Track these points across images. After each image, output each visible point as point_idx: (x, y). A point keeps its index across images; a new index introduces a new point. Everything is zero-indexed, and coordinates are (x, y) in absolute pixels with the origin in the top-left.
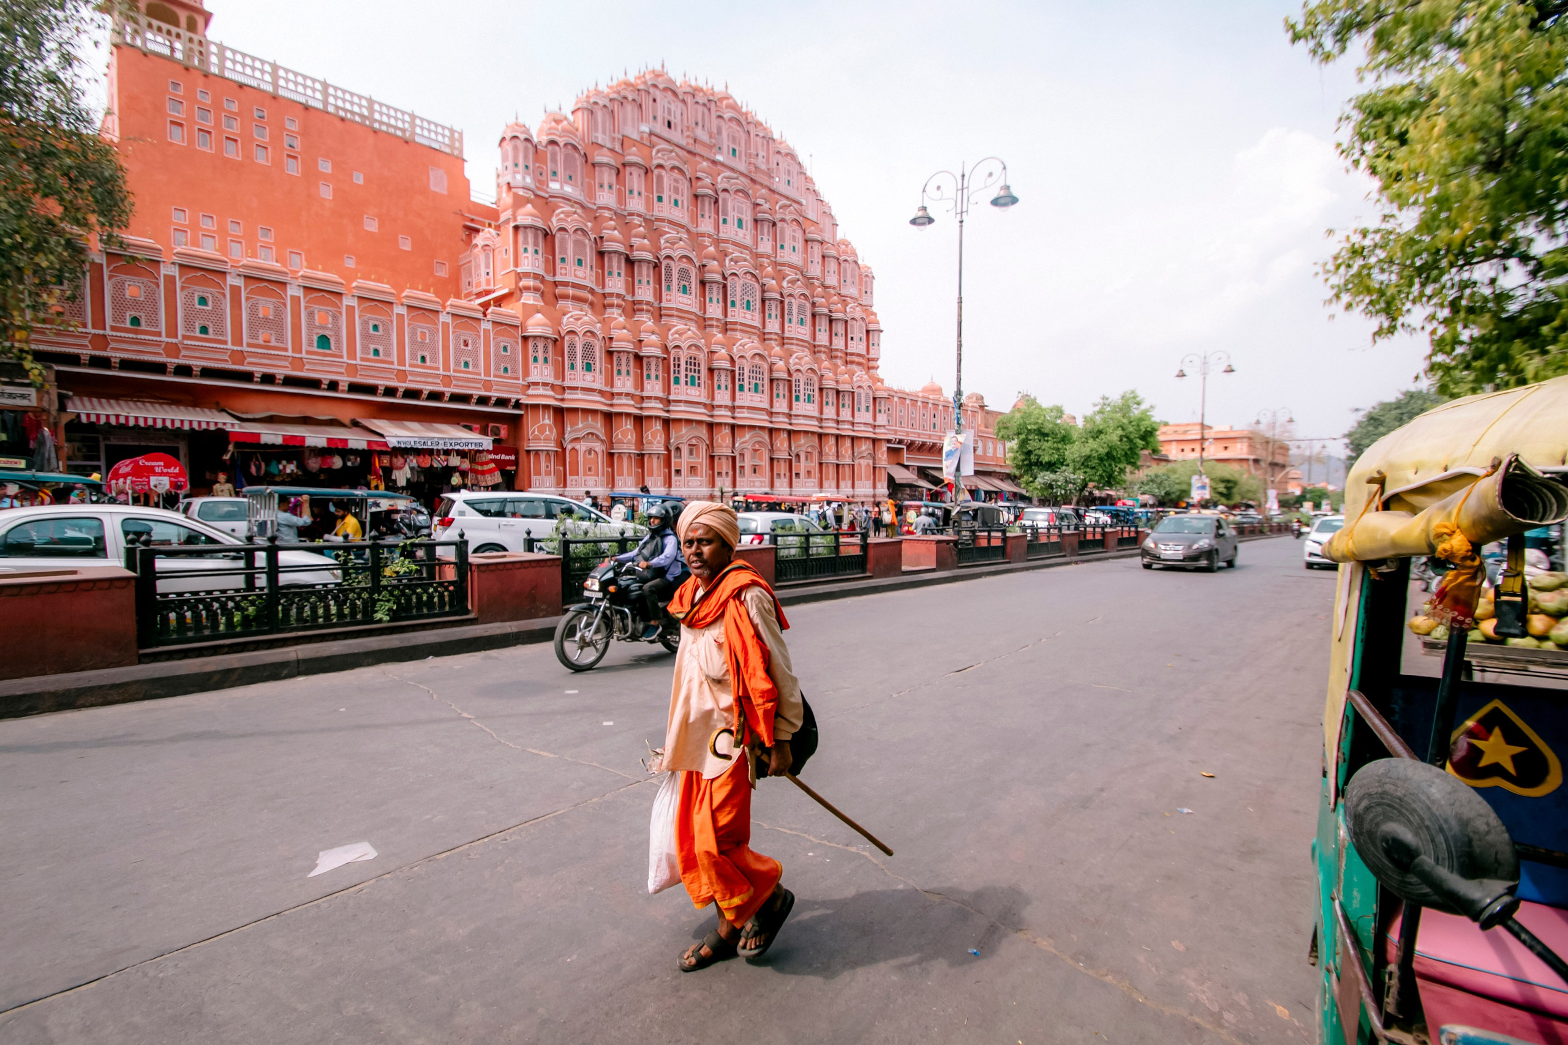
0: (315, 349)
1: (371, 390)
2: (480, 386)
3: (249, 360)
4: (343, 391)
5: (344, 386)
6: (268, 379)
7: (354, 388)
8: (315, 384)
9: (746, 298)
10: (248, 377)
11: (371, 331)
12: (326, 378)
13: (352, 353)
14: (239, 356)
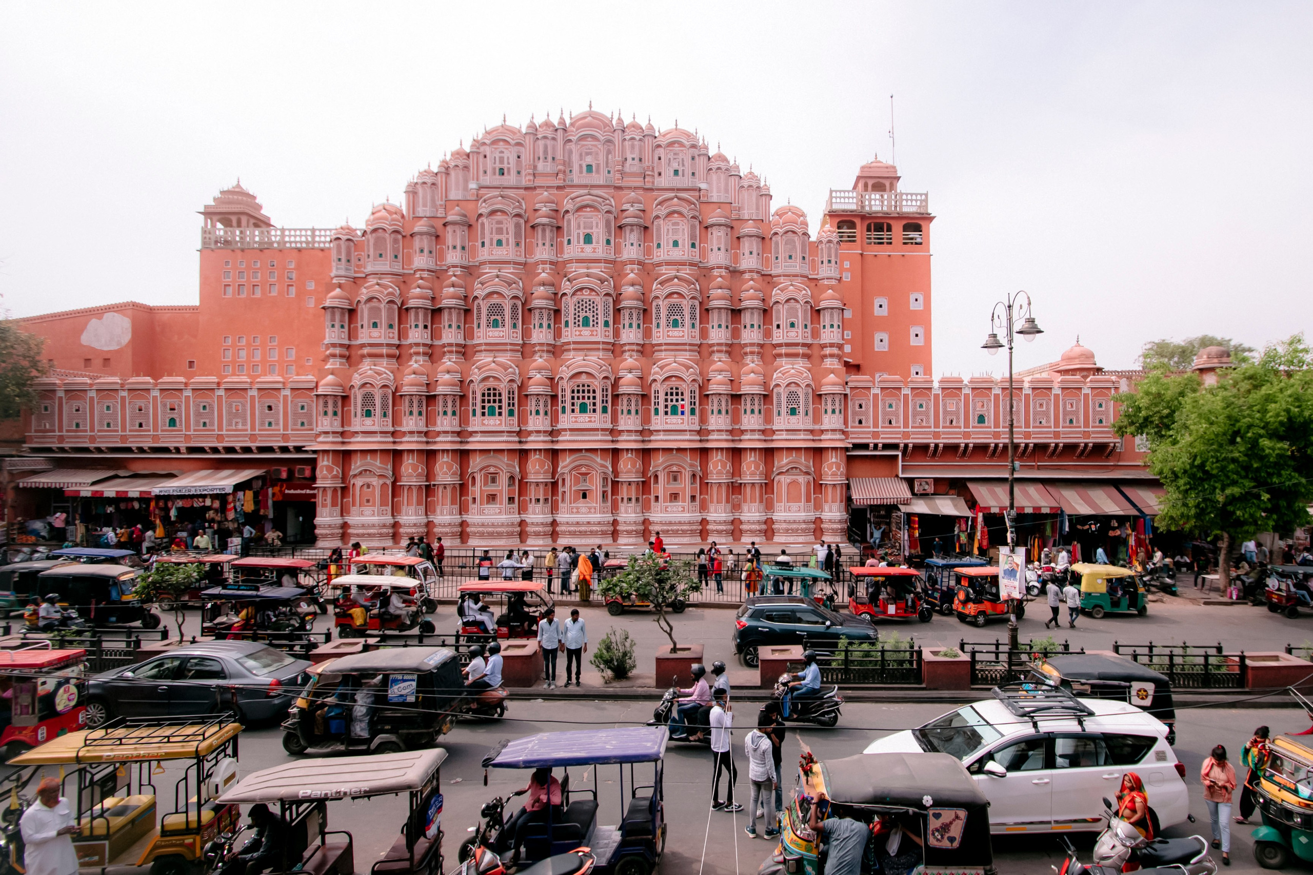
0: (167, 428)
1: (201, 450)
2: (280, 439)
3: (131, 440)
4: (184, 454)
5: (183, 450)
6: (141, 450)
7: (191, 450)
8: (166, 450)
9: (583, 314)
10: (129, 450)
11: (202, 411)
12: (171, 445)
13: (188, 428)
14: (124, 438)
